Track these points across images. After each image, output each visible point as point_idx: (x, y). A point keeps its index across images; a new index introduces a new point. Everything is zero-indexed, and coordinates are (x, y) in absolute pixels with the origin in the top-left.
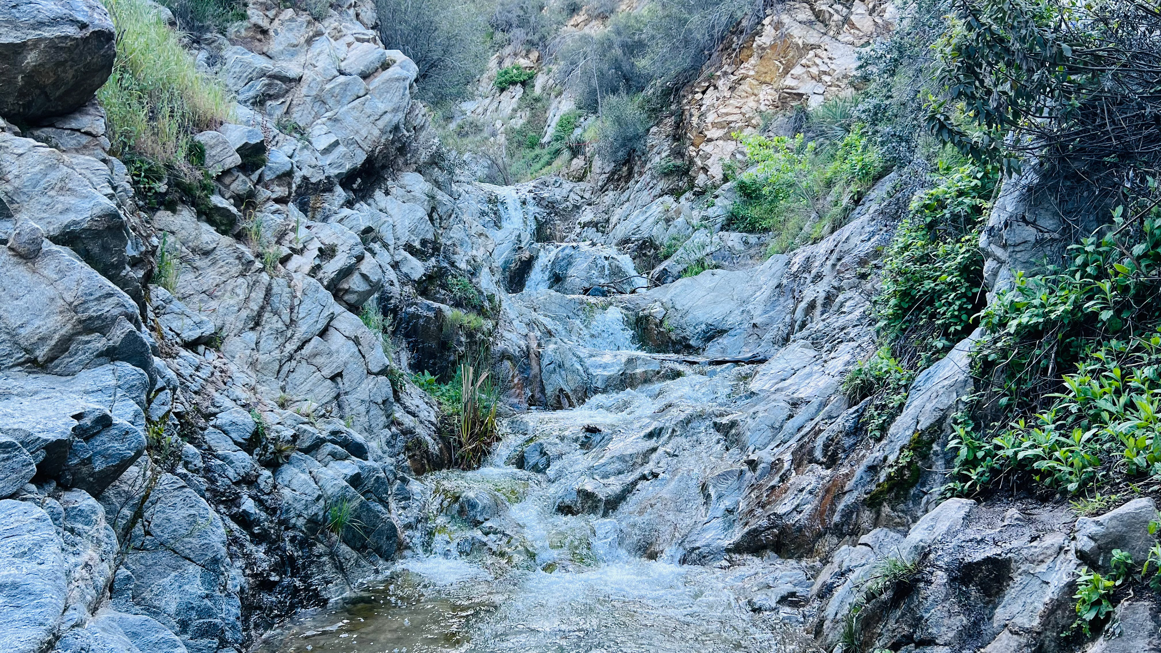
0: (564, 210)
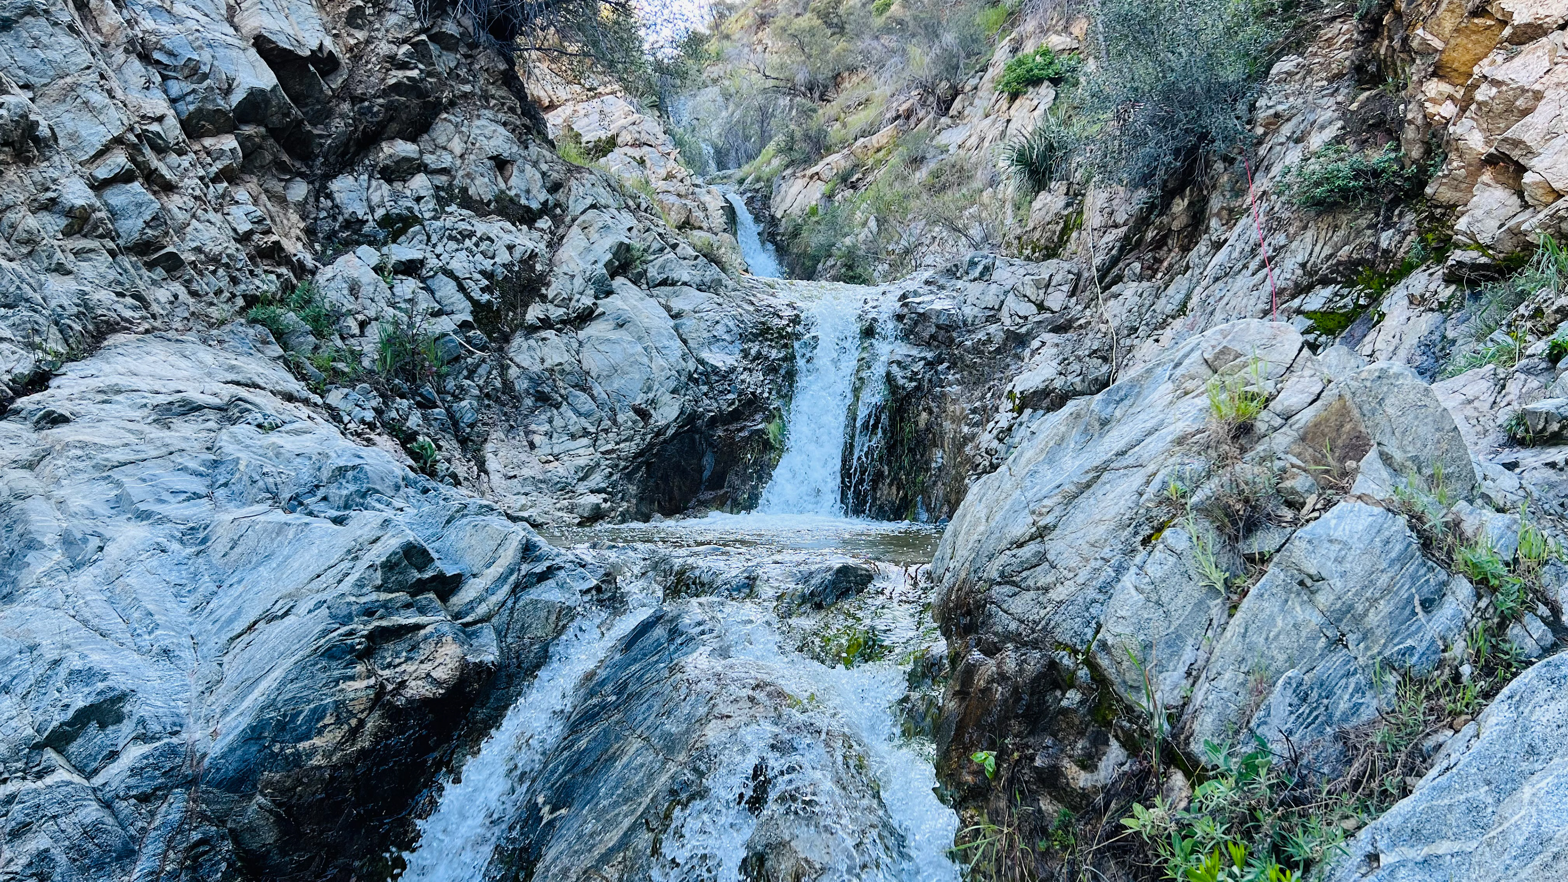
0: (976, 350)
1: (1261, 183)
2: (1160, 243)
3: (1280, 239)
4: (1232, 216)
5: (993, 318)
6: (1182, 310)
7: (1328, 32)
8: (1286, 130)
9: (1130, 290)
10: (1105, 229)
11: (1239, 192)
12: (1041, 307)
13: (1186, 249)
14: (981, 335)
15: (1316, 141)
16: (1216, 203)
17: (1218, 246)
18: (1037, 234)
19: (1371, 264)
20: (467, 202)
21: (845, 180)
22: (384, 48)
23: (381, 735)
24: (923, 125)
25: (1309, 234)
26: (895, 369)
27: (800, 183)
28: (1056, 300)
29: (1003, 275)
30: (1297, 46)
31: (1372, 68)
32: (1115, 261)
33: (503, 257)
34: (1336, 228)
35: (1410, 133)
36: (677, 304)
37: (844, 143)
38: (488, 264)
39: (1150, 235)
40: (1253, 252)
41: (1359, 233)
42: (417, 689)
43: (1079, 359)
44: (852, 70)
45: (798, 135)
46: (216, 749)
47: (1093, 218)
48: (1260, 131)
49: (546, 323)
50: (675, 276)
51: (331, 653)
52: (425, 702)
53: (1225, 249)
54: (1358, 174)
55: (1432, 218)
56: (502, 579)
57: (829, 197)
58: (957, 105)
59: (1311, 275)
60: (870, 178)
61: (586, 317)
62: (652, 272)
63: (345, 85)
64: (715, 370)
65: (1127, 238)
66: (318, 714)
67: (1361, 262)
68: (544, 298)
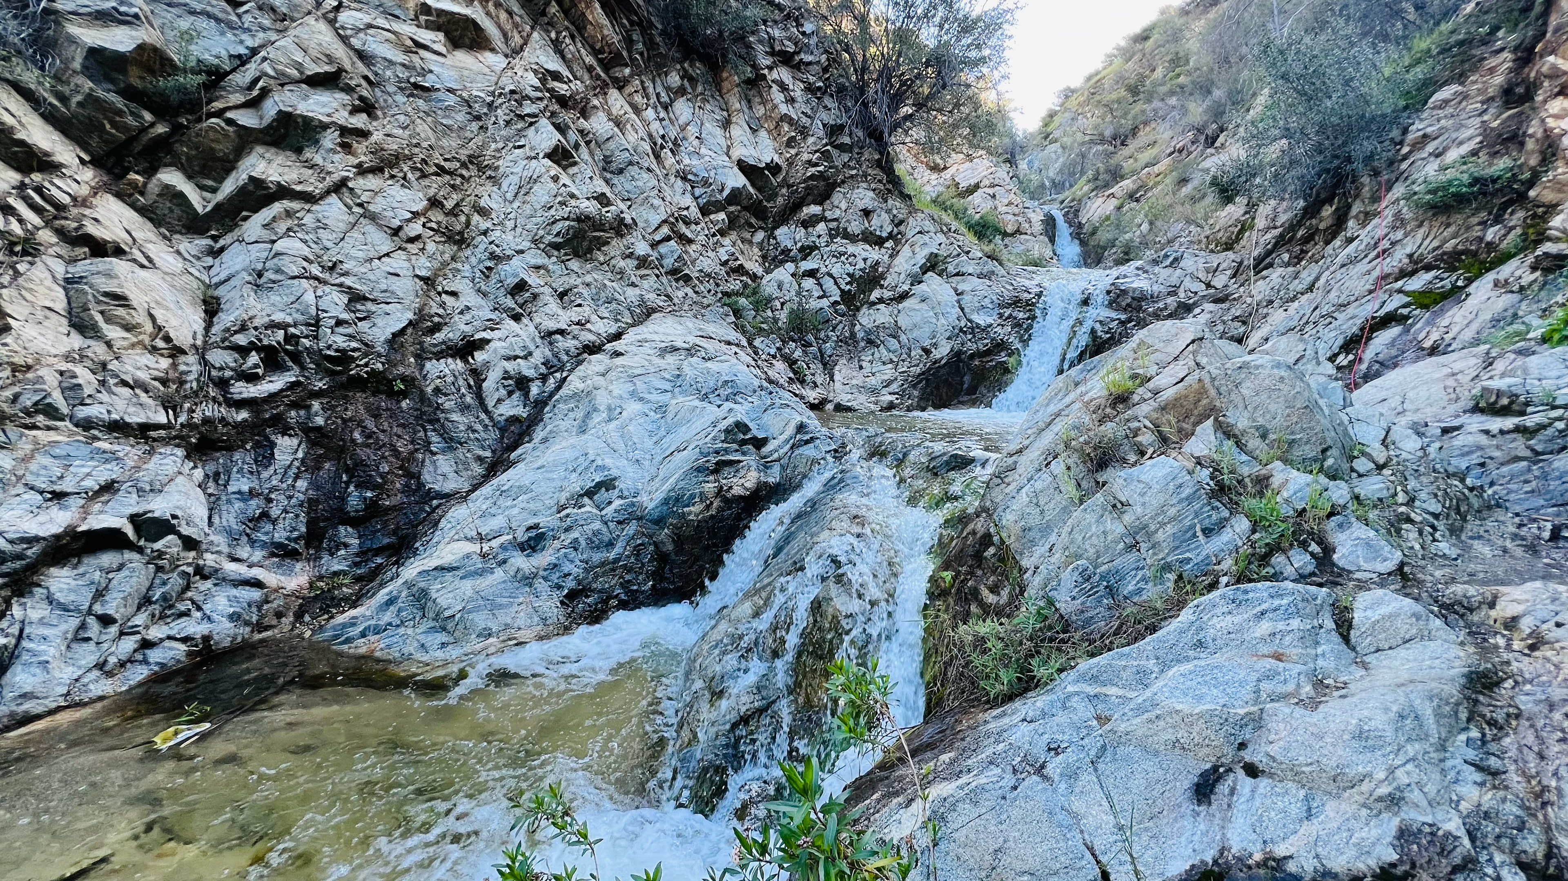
1: (1399, 190)
2: (1308, 239)
3: (1399, 234)
4: (1367, 217)
5: (1173, 294)
6: (1311, 288)
7: (1492, 62)
8: (1430, 148)
9: (1275, 275)
10: (1268, 229)
11: (1376, 199)
12: (1208, 285)
13: (1327, 243)
14: (1161, 305)
15: (1453, 155)
16: (1356, 209)
17: (1349, 241)
18: (1220, 234)
19: (1475, 254)
20: (846, 235)
21: (1132, 196)
22: (805, 157)
23: (720, 510)
24: (1192, 156)
25: (1421, 232)
26: (1098, 326)
27: (1100, 200)
28: (1219, 281)
29: (1188, 263)
30: (1461, 78)
31: (1520, 90)
32: (1269, 253)
33: (861, 265)
34: (1448, 225)
35: (1530, 145)
36: (961, 288)
37: (1134, 172)
38: (851, 270)
39: (1300, 233)
40: (1376, 244)
41: (1468, 228)
42: (737, 491)
43: (1224, 322)
44: (1146, 123)
45: (1102, 170)
46: (651, 506)
47: (1261, 223)
48: (1405, 150)
49: (881, 300)
50: (964, 270)
51: (699, 470)
52: (740, 497)
53: (1356, 243)
54: (1476, 181)
55: (1535, 216)
56: (787, 441)
57: (1119, 208)
58: (1221, 139)
59: (1416, 263)
60: (1150, 194)
61: (904, 296)
62: (951, 268)
63: (784, 179)
64: (978, 326)
65: (1281, 236)
66: (692, 496)
67: (1466, 252)
68: (882, 287)
